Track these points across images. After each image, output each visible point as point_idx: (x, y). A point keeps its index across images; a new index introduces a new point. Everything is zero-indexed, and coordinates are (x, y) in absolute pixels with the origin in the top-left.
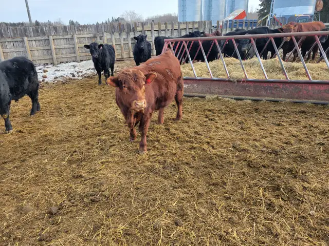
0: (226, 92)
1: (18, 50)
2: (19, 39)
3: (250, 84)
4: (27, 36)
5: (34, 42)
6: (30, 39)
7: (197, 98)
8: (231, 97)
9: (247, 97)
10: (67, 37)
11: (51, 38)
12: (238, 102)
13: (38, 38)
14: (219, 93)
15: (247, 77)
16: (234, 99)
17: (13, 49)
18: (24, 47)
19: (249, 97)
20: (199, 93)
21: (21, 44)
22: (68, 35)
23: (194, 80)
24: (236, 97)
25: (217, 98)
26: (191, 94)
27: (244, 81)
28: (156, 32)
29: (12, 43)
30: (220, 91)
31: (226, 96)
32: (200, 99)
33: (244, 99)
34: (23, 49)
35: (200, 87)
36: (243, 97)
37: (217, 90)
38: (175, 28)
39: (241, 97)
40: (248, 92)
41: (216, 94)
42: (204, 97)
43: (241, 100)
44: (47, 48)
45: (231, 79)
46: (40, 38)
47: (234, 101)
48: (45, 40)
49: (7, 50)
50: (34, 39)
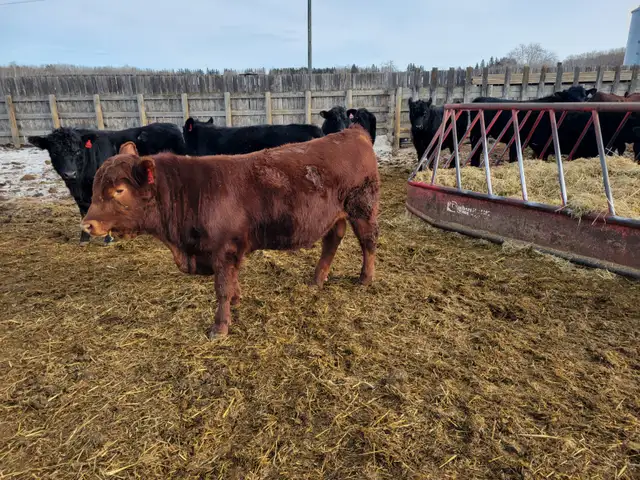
0: (554, 241)
1: (254, 112)
2: (259, 96)
3: (618, 230)
4: (271, 91)
5: (280, 101)
6: (274, 95)
7: (485, 242)
8: (564, 253)
9: (606, 263)
10: (335, 94)
11: (309, 94)
12: (579, 270)
13: (287, 95)
14: (537, 240)
15: (614, 210)
16: (572, 261)
17: (247, 112)
18: (263, 108)
19: (613, 265)
20: (492, 232)
21: (260, 104)
22: (338, 89)
23: (485, 200)
24: (577, 256)
25: (529, 251)
26: (475, 231)
27: (600, 221)
28: (515, 88)
29: (247, 102)
30: (542, 234)
31: (552, 250)
32: (490, 244)
33: (595, 267)
34: (261, 112)
35: (496, 217)
36: (597, 261)
37: (533, 232)
38: (564, 80)
39: (590, 260)
40: (612, 250)
41: (530, 241)
42: (500, 243)
43: (589, 266)
44: (300, 111)
45: (570, 211)
46: (291, 94)
47: (566, 267)
48: (299, 98)
49: (239, 113)
50: (282, 95)
